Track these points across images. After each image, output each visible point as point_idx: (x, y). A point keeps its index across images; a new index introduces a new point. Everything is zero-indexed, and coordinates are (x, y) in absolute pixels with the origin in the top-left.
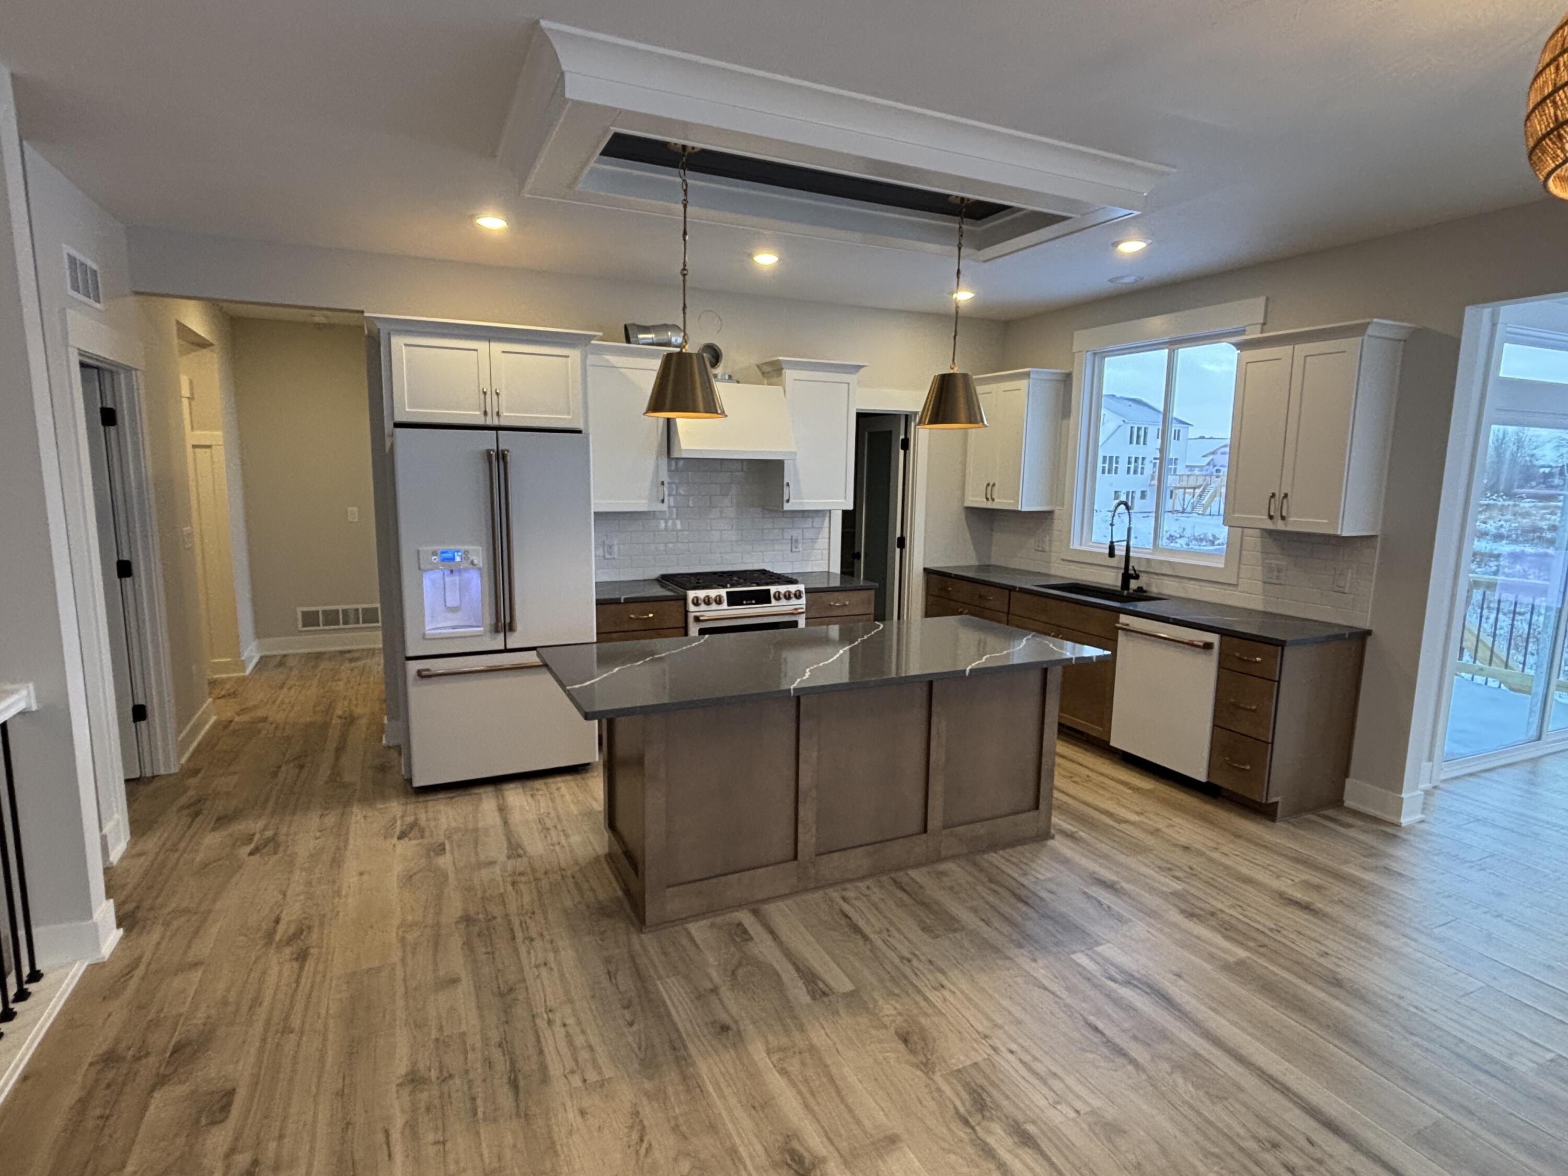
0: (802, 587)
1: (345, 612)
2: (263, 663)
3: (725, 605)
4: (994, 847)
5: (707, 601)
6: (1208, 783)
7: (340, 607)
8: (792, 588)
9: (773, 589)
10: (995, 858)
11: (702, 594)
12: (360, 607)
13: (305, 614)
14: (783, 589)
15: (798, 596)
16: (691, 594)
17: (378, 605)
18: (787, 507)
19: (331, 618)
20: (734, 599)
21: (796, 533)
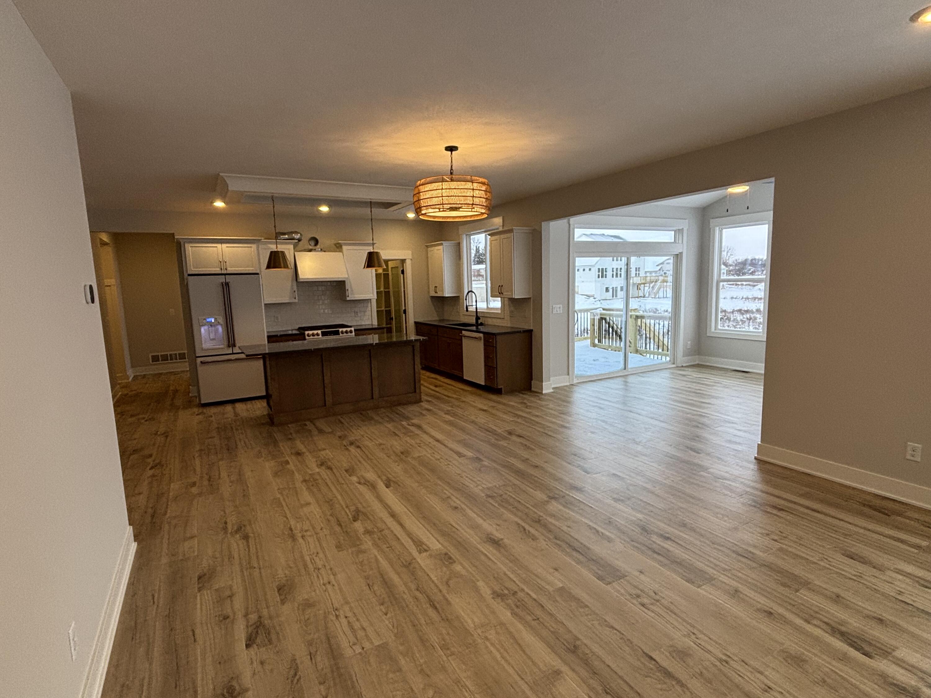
0: (353, 329)
1: (171, 355)
2: (135, 377)
3: (320, 336)
4: (400, 404)
5: (313, 335)
6: (485, 386)
7: (169, 353)
8: (349, 329)
9: (340, 330)
10: (400, 408)
11: (311, 332)
12: (177, 352)
13: (152, 356)
14: (344, 330)
15: (351, 332)
16: (307, 332)
17: (186, 352)
18: (348, 299)
19: (165, 358)
20: (324, 334)
21: (356, 310)
